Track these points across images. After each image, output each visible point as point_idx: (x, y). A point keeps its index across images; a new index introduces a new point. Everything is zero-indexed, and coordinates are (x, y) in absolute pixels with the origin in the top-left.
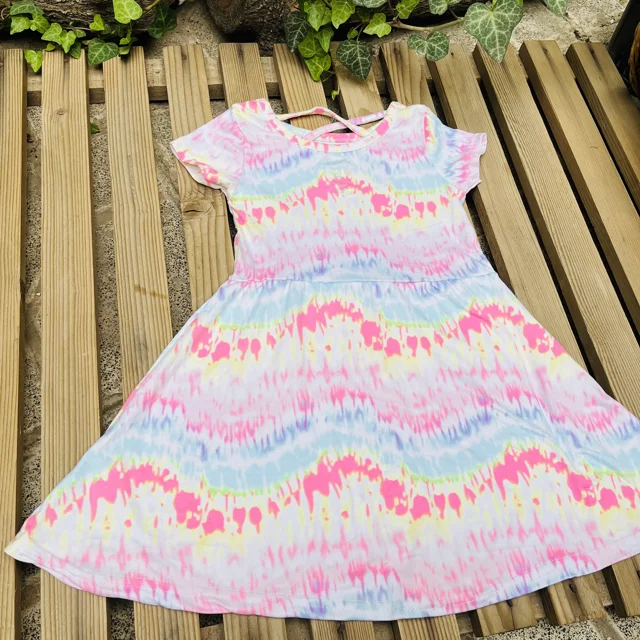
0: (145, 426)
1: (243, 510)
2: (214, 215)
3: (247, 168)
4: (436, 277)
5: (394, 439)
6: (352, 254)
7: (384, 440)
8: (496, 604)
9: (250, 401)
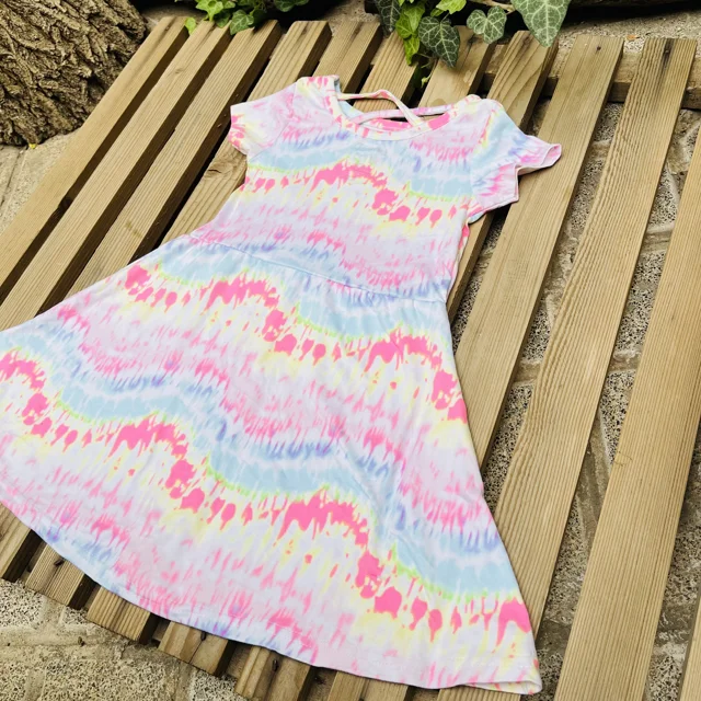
0: (54, 331)
1: (66, 428)
2: (228, 178)
3: (281, 140)
4: (378, 289)
5: (219, 428)
6: (312, 242)
7: (211, 425)
8: (192, 628)
9: (136, 344)
